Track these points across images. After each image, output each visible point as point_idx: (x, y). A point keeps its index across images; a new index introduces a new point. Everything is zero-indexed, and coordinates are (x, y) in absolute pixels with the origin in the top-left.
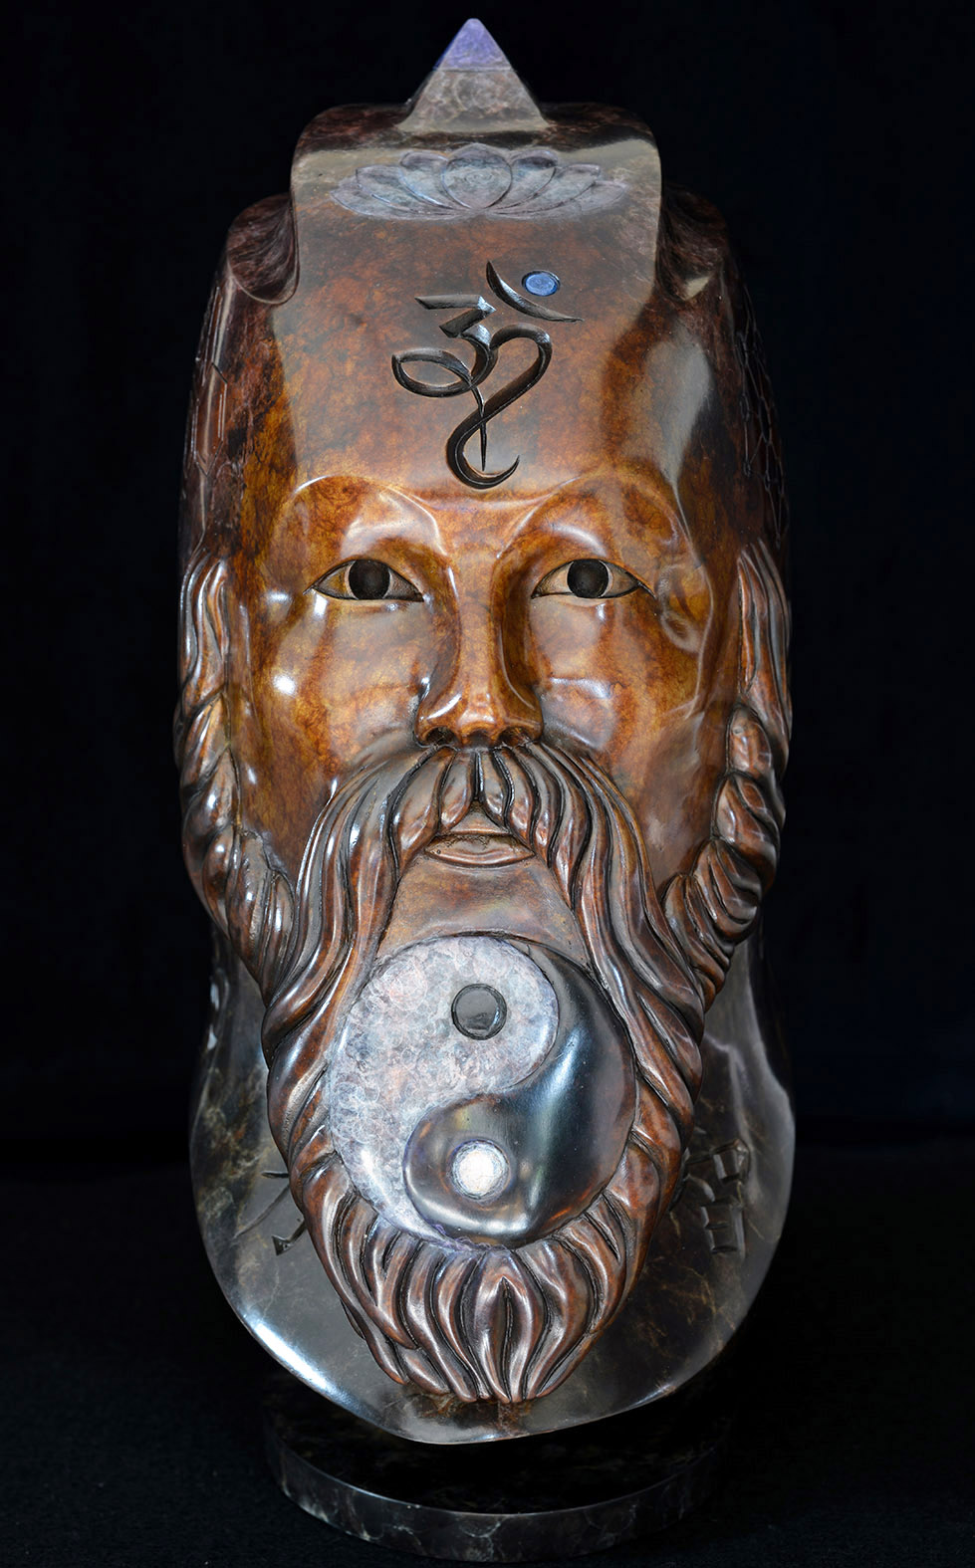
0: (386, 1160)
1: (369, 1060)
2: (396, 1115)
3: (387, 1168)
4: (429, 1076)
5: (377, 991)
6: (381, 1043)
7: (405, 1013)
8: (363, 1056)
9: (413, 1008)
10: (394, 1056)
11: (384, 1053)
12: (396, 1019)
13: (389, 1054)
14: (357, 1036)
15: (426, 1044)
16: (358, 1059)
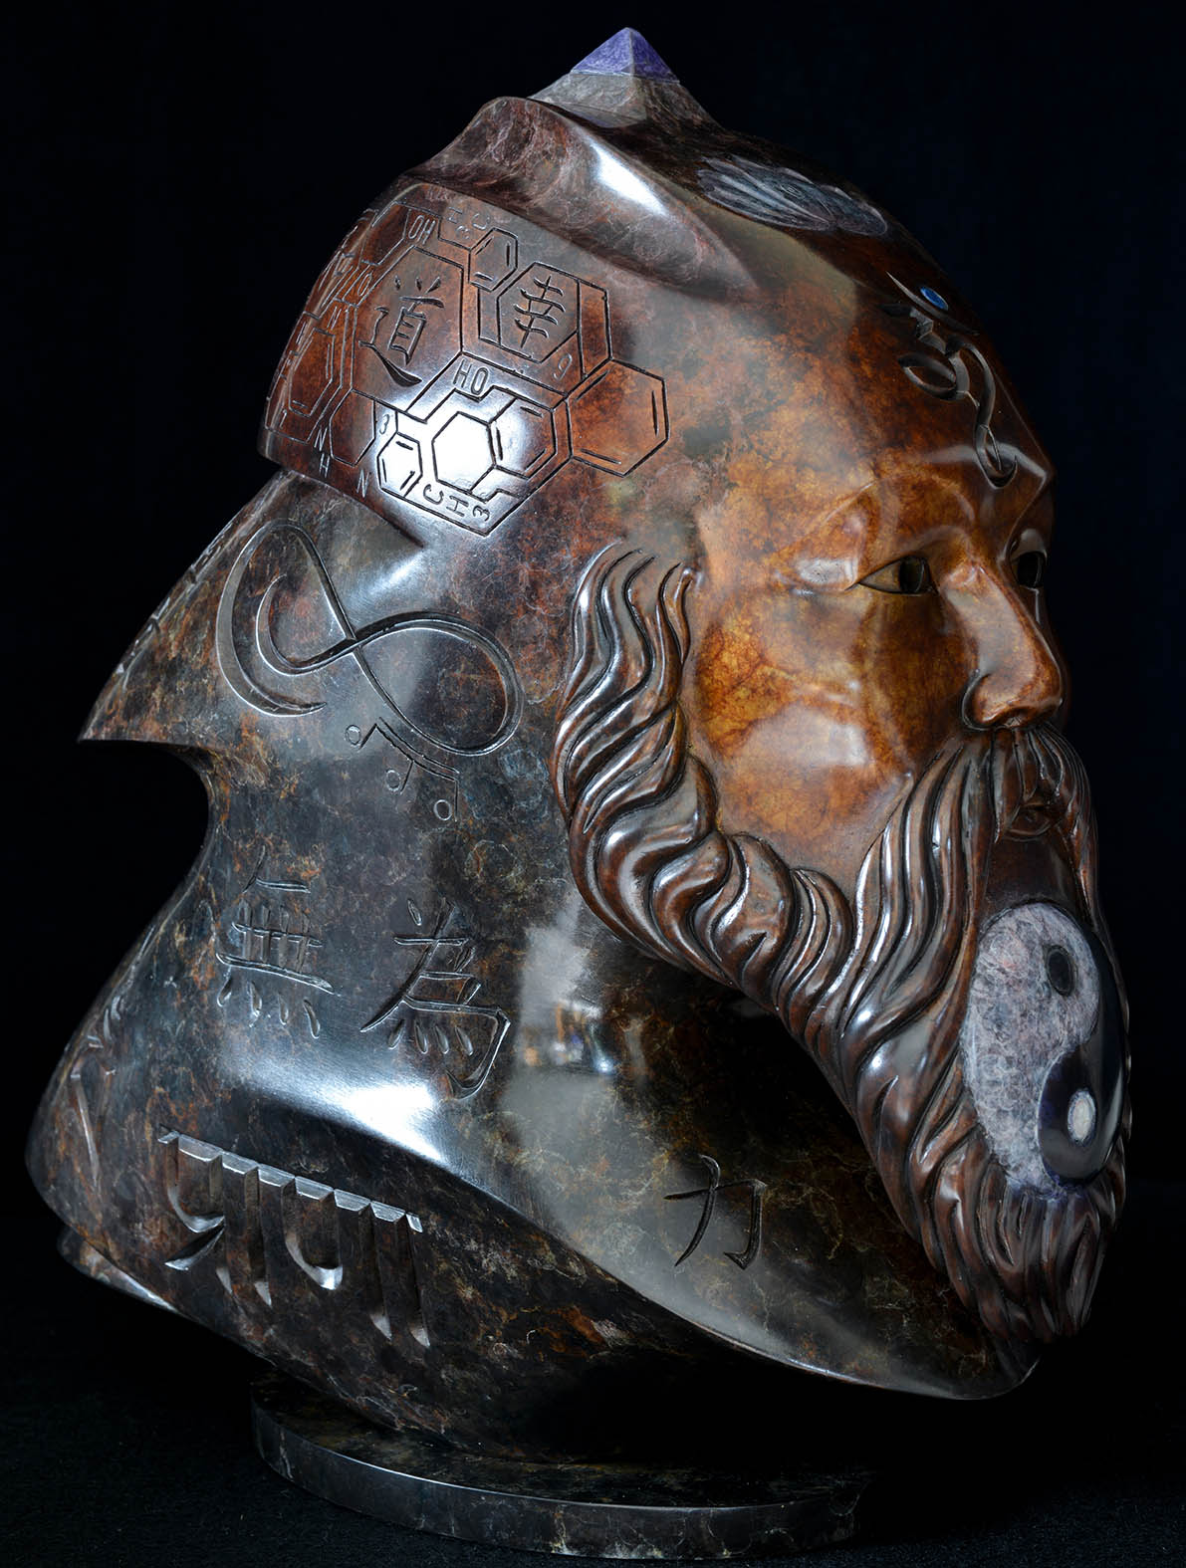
0: (1025, 1122)
1: (1004, 1030)
2: (1030, 1077)
3: (1026, 1130)
4: (1046, 1035)
5: (991, 965)
6: (1010, 1012)
7: (1020, 981)
8: (999, 1027)
9: (1024, 976)
10: (1022, 1023)
11: (1015, 1021)
12: (1016, 987)
13: (1019, 1021)
14: (990, 1009)
15: (1040, 1007)
16: (996, 1030)
